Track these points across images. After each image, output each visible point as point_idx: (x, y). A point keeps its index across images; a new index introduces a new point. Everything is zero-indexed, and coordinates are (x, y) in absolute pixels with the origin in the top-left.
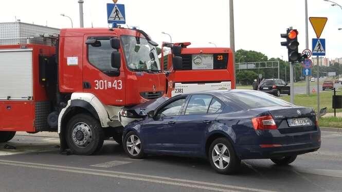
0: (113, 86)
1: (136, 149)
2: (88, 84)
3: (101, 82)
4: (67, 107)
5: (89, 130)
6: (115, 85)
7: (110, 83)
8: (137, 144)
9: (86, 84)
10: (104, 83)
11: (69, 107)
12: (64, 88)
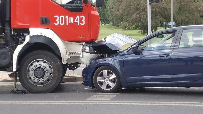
5: (50, 67)
7: (72, 19)
9: (44, 19)
10: (65, 19)
11: (28, 43)
12: (17, 24)
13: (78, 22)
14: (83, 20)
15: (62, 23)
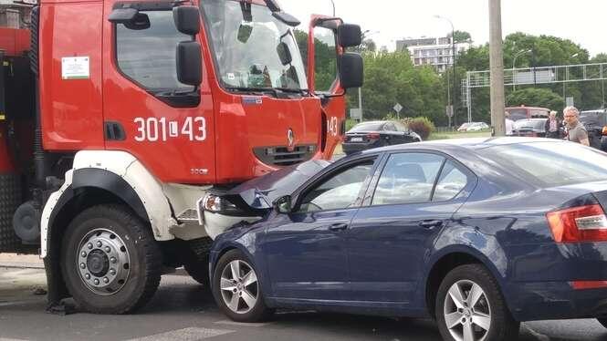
0: (184, 132)
1: (245, 296)
2: (116, 129)
3: (152, 123)
4: (64, 187)
5: (123, 249)
6: (187, 129)
7: (174, 126)
8: (248, 283)
9: (111, 128)
10: (160, 125)
11: (70, 187)
12: (56, 139)
13: (190, 132)
14: (203, 129)
15: (153, 135)
